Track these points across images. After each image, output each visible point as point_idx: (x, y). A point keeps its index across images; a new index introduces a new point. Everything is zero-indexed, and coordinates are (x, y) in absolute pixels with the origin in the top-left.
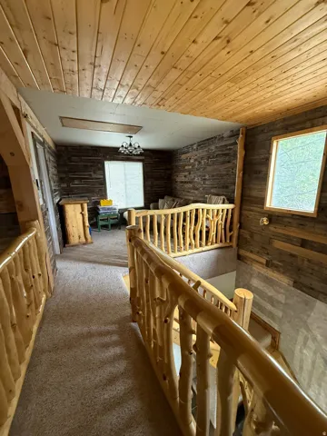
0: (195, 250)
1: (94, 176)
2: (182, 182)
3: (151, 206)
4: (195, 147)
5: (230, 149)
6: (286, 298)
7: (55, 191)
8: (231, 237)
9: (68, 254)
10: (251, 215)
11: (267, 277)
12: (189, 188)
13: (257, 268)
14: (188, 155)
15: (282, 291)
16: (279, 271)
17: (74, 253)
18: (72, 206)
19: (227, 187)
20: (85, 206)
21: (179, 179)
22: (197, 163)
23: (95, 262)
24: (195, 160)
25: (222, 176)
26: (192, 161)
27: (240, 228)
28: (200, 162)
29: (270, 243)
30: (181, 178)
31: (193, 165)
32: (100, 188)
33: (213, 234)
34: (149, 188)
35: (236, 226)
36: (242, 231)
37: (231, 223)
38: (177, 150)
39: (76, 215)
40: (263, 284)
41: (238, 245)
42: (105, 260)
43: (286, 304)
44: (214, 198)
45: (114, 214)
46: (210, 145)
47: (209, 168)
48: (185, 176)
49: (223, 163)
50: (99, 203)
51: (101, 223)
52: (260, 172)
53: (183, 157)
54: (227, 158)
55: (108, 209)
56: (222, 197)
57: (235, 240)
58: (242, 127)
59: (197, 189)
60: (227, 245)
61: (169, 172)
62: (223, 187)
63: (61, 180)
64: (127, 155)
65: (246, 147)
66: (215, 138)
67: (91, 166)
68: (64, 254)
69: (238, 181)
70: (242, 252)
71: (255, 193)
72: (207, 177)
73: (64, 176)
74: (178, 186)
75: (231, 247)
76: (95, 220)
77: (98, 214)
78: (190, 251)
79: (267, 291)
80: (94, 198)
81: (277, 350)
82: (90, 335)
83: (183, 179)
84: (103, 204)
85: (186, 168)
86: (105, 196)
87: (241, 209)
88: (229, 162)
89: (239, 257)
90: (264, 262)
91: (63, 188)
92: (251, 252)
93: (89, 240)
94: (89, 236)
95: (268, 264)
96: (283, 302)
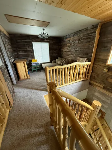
0: (73, 82)
1: (28, 49)
2: (65, 51)
3: (53, 62)
4: (72, 35)
5: (91, 35)
6: (111, 102)
7: (11, 56)
8: (88, 76)
9: (20, 84)
10: (98, 67)
11: (103, 93)
12: (69, 54)
13: (98, 89)
14: (69, 39)
15: (109, 99)
16: (109, 91)
17: (22, 84)
18: (20, 63)
19: (87, 54)
20: (25, 63)
21: (64, 50)
22: (73, 43)
23: (31, 88)
24: (72, 41)
25: (85, 49)
26: (70, 42)
27: (92, 72)
28: (74, 43)
29: (107, 80)
30: (65, 49)
31: (71, 44)
32: (31, 54)
33: (81, 75)
34: (52, 54)
35: (91, 71)
36: (92, 73)
37: (89, 70)
38: (64, 37)
39: (22, 67)
40: (100, 95)
41: (90, 79)
42: (36, 87)
43: (110, 104)
44: (81, 59)
45: (38, 66)
46: (80, 33)
47: (79, 45)
48: (67, 49)
49: (86, 42)
50: (31, 61)
51: (33, 69)
52: (106, 47)
53: (66, 40)
54: (89, 40)
55: (36, 63)
56: (86, 59)
57: (89, 77)
58: (100, 22)
59: (72, 55)
60: (86, 79)
61: (60, 47)
62: (86, 54)
63: (14, 51)
64: (43, 39)
65: (100, 34)
66: (83, 30)
67: (27, 44)
68: (18, 84)
69: (94, 51)
70: (92, 82)
71: (102, 57)
72: (78, 49)
73: (15, 49)
74: (64, 53)
75: (87, 80)
76: (30, 68)
77: (32, 66)
78: (72, 83)
79: (102, 98)
80: (29, 59)
81: (103, 118)
82: (31, 136)
83: (66, 50)
84: (33, 61)
85: (68, 45)
86: (33, 58)
87: (94, 64)
88: (90, 42)
89: (90, 84)
90: (102, 87)
91: (15, 55)
92: (96, 82)
93: (29, 77)
94: (28, 75)
95: (104, 88)
96: (109, 103)
